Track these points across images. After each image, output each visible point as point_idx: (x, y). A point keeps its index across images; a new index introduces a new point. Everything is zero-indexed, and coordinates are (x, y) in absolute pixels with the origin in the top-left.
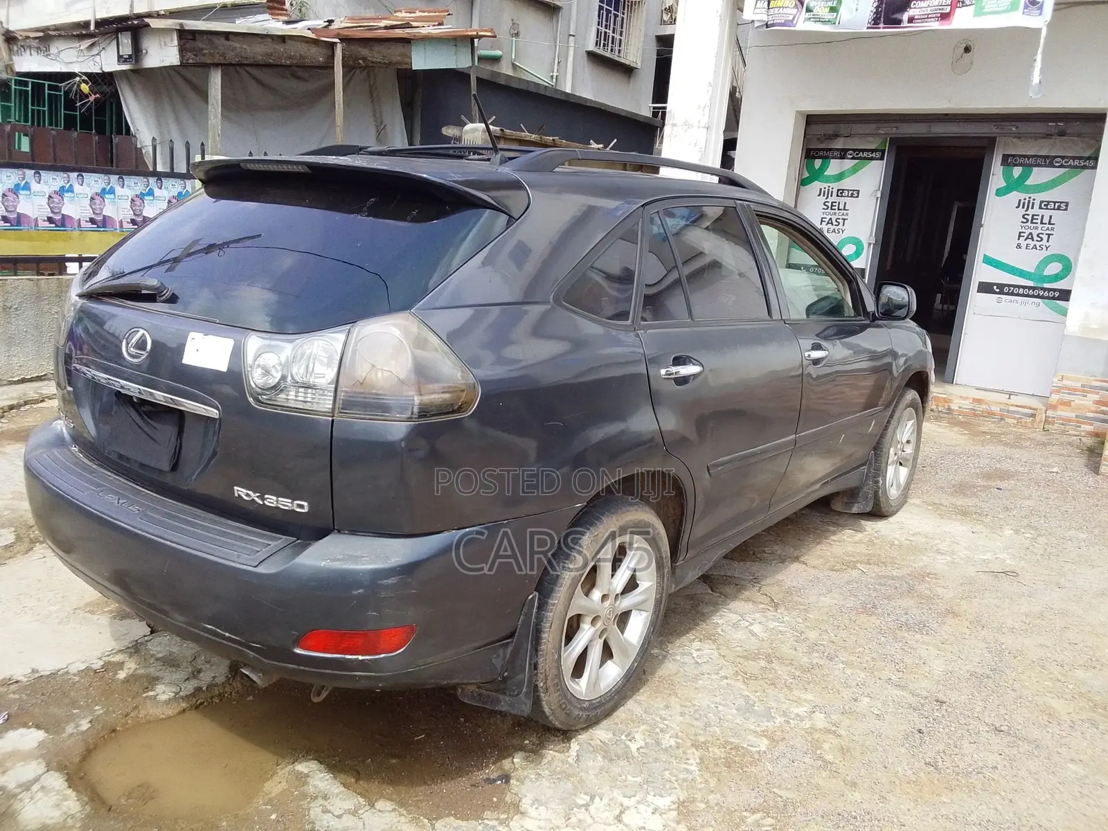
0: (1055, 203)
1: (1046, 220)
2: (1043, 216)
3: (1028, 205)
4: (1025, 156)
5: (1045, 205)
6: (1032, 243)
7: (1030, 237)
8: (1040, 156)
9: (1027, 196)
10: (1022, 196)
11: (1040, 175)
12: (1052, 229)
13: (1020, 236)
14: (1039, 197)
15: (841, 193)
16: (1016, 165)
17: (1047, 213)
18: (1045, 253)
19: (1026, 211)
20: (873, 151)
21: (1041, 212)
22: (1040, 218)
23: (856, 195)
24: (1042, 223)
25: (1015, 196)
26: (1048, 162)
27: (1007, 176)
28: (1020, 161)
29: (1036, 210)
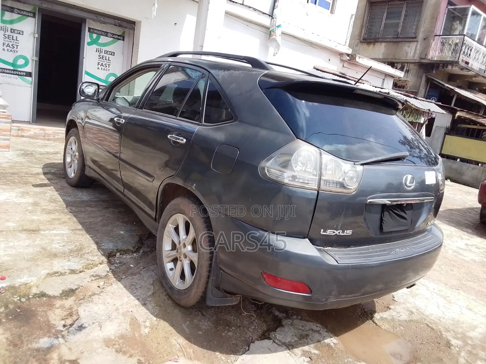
0: (110, 52)
1: (107, 59)
2: (106, 57)
3: (100, 51)
4: (97, 30)
5: (106, 52)
6: (103, 68)
7: (102, 65)
8: (103, 31)
9: (100, 47)
10: (98, 47)
11: (103, 39)
12: (110, 63)
13: (98, 64)
14: (104, 49)
15: (13, 31)
16: (94, 33)
17: (108, 56)
18: (108, 72)
19: (100, 54)
20: (29, 12)
21: (105, 55)
22: (105, 57)
23: (22, 34)
24: (106, 60)
25: (95, 47)
26: (106, 34)
27: (91, 37)
28: (96, 31)
29: (103, 54)
